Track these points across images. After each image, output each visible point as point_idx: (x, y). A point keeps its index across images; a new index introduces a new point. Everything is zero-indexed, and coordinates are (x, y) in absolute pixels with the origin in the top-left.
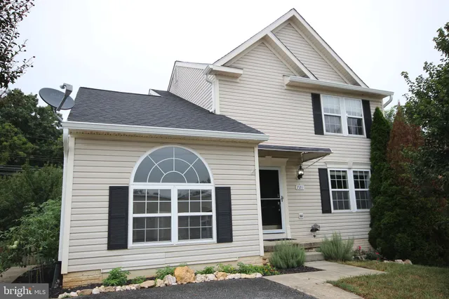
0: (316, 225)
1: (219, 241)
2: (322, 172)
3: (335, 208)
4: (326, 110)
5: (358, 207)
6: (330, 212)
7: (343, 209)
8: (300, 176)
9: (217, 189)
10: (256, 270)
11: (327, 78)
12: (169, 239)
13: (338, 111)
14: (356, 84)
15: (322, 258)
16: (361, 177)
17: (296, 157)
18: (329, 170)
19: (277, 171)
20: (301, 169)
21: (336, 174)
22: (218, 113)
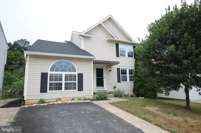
0: (115, 86)
1: (78, 90)
2: (118, 69)
3: (122, 81)
4: (120, 49)
5: (130, 81)
6: (120, 82)
7: (124, 81)
8: (110, 71)
9: (78, 74)
10: (89, 99)
11: (121, 38)
12: (62, 90)
13: (125, 49)
14: (131, 41)
15: (114, 96)
16: (131, 71)
17: (109, 64)
18: (120, 69)
19: (103, 69)
20: (111, 68)
21: (123, 70)
22: (83, 49)
